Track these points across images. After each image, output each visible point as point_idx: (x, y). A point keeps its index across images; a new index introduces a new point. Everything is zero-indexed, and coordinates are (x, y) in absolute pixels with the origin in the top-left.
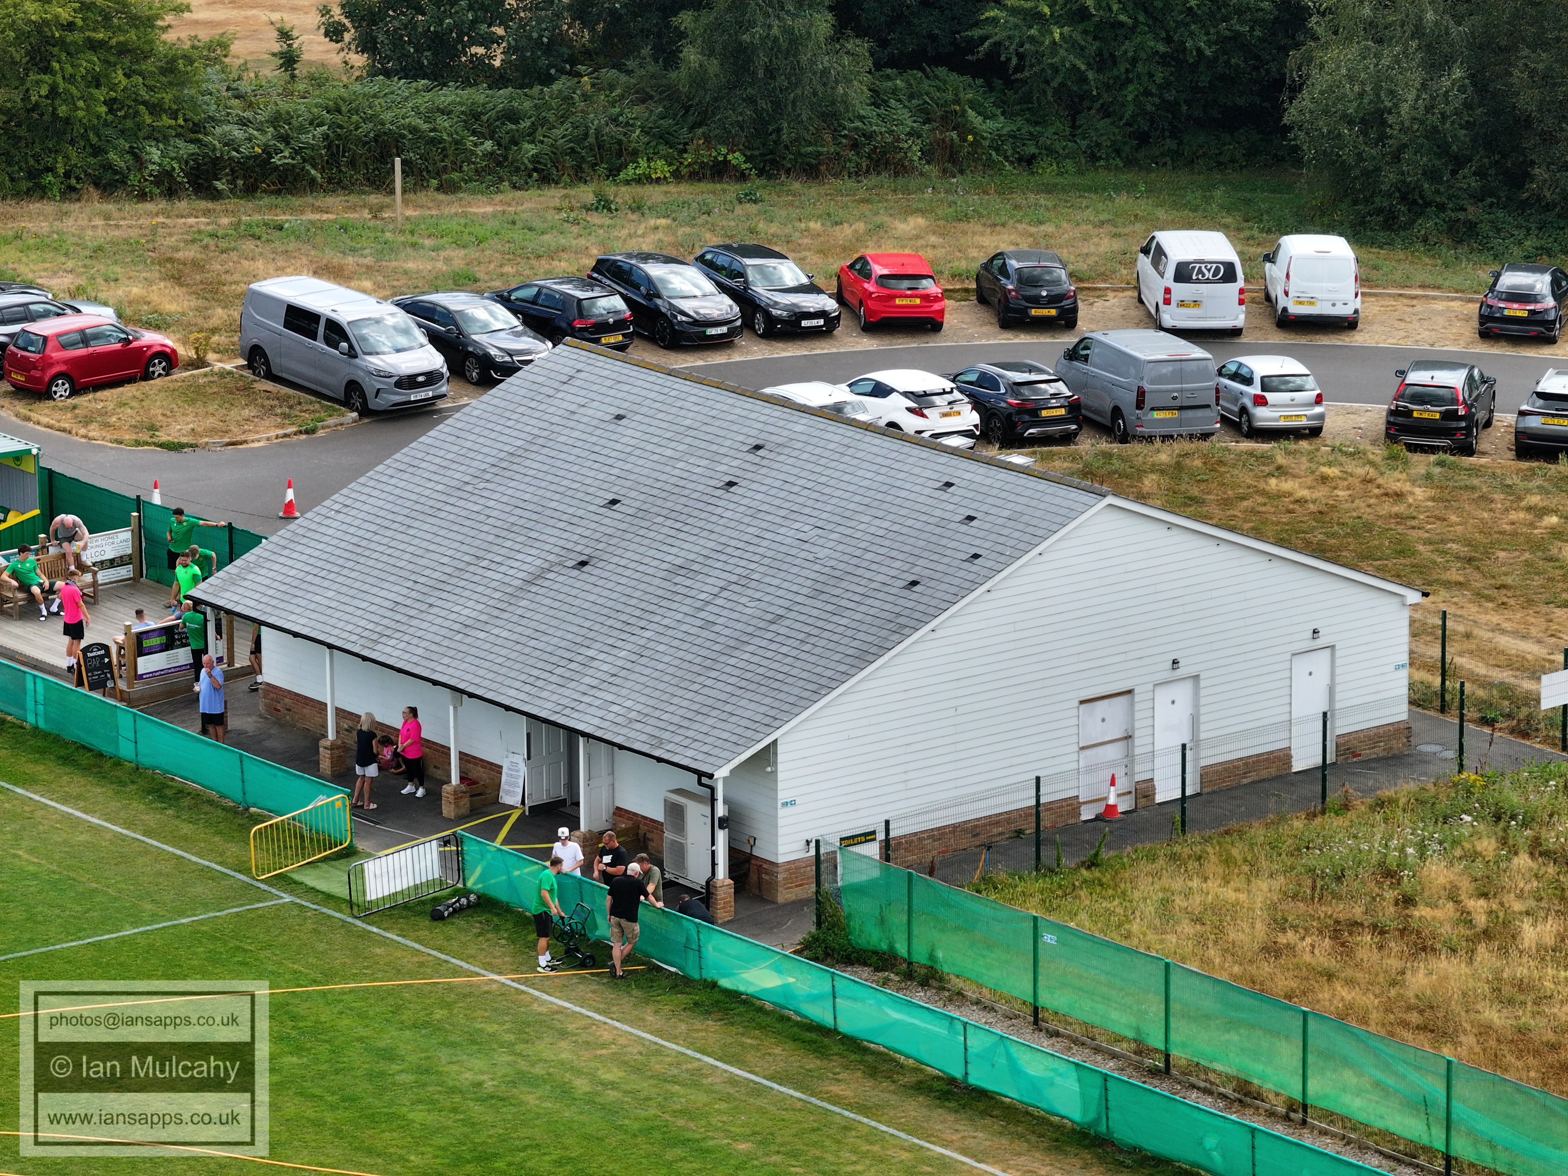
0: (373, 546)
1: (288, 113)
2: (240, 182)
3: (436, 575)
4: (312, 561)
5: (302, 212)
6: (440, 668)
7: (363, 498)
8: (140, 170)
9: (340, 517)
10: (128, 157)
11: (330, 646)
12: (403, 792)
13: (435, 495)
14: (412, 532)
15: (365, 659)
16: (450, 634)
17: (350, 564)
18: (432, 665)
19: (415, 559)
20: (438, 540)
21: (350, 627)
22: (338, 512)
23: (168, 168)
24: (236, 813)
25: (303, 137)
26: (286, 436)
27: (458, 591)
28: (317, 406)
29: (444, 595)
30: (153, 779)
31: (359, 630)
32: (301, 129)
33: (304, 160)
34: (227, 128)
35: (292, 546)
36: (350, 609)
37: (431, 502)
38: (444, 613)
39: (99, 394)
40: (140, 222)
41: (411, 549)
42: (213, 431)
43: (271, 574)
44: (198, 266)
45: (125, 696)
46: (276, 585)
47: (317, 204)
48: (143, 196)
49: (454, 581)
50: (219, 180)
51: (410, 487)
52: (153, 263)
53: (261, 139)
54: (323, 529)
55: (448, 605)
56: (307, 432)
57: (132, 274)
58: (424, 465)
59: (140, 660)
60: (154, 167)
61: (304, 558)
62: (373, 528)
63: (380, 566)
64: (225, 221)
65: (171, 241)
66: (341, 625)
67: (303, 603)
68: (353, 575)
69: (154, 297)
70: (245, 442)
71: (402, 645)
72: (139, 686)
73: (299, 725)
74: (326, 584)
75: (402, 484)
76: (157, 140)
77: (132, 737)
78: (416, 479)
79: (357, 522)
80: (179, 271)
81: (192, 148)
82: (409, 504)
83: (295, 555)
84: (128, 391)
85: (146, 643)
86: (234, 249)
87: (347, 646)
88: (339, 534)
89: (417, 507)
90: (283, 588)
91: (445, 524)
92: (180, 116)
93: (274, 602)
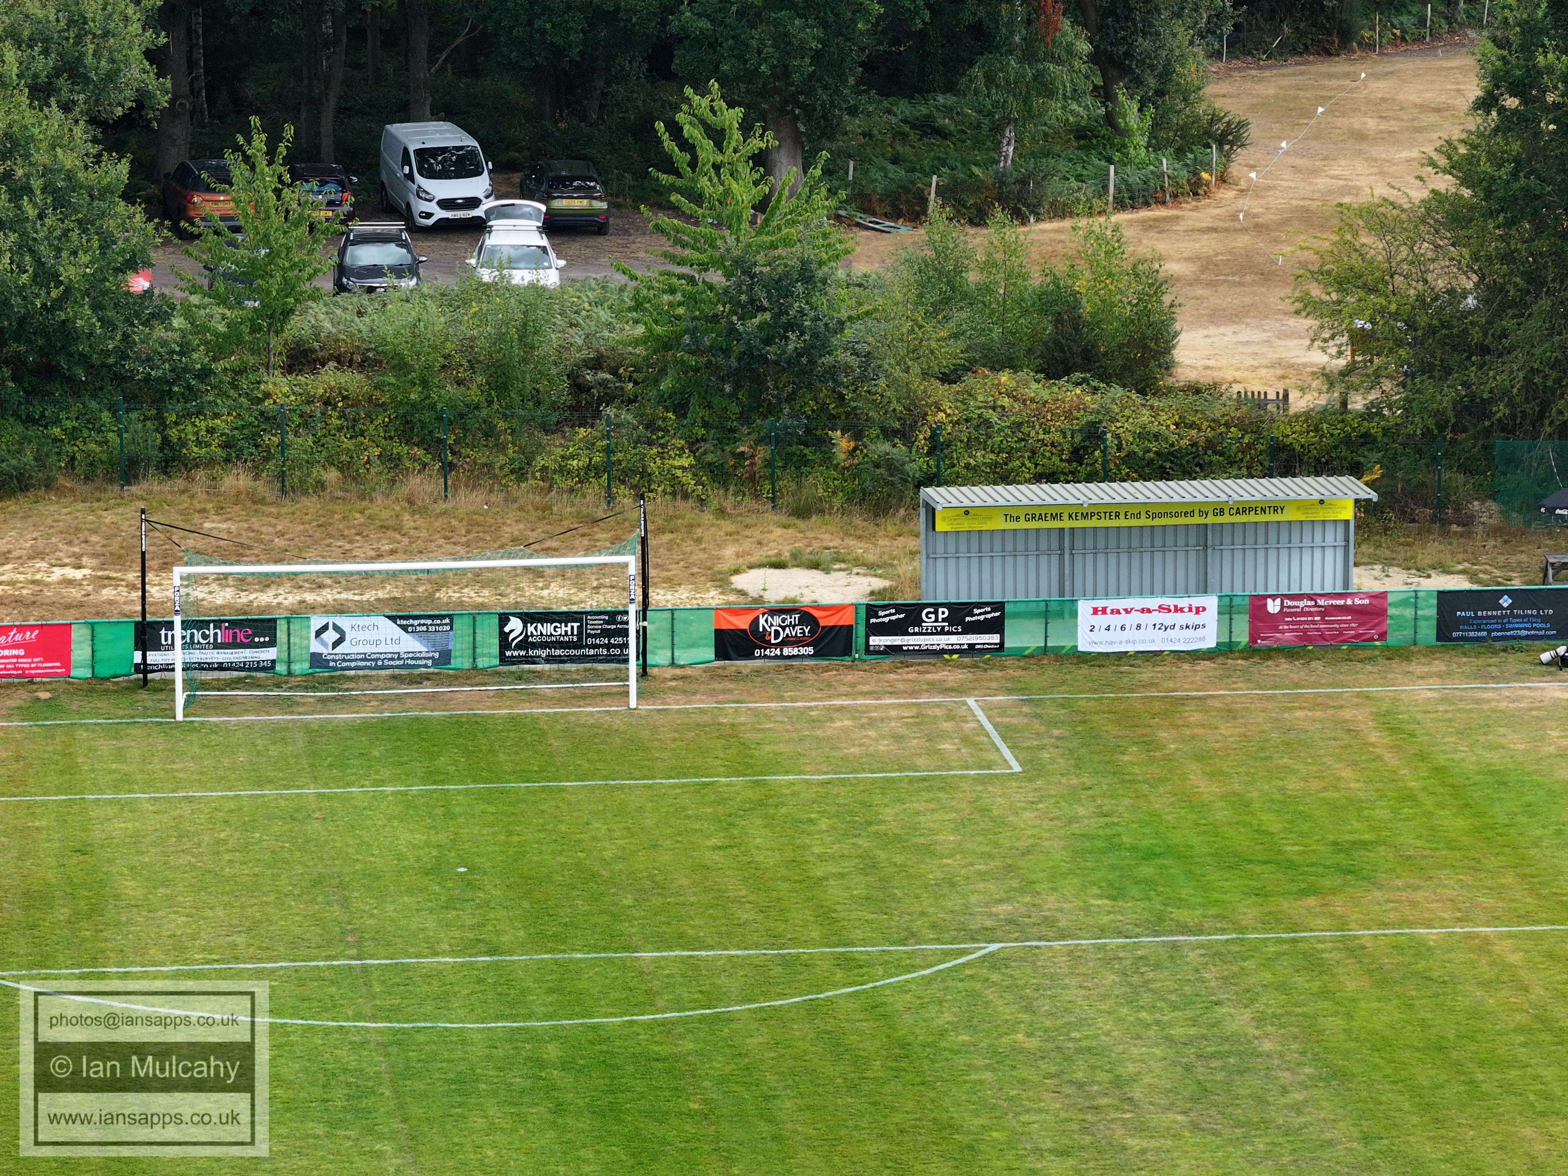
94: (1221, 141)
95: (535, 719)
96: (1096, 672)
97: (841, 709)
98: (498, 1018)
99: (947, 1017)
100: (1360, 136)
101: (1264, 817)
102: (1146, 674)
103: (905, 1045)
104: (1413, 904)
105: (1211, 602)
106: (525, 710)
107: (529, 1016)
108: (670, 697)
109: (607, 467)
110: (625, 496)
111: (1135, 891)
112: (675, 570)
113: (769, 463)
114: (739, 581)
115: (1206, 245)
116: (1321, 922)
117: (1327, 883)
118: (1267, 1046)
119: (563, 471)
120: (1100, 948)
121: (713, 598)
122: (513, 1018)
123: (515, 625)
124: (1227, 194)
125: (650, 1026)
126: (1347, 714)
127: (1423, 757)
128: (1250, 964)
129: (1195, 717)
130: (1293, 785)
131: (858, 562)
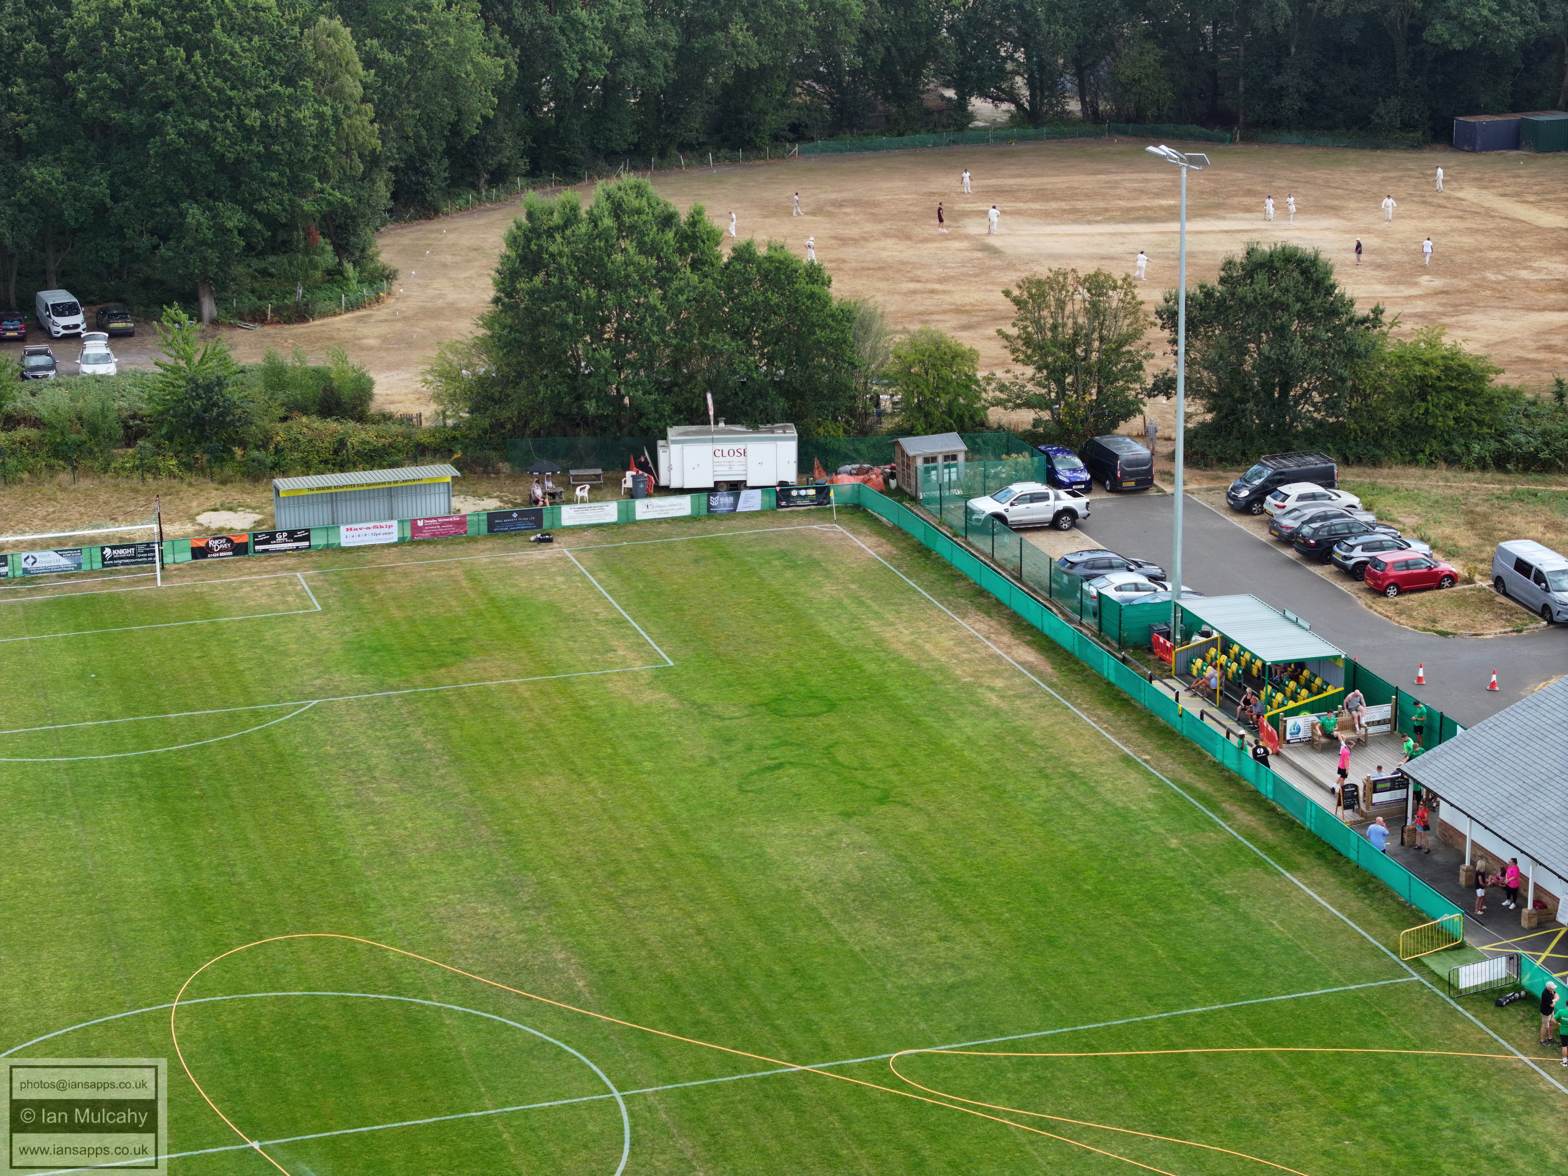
1: (1551, 430)
2: (1521, 466)
7: (1506, 721)
8: (1468, 455)
9: (1491, 732)
10: (1463, 448)
11: (1469, 816)
12: (1503, 904)
13: (1545, 727)
15: (1487, 828)
17: (1490, 764)
18: (1523, 840)
19: (1527, 767)
21: (1482, 806)
23: (1483, 455)
24: (1404, 907)
25: (1557, 444)
26: (1505, 633)
27: (1546, 792)
28: (1526, 615)
29: (1538, 794)
30: (1364, 876)
31: (1487, 809)
32: (1556, 439)
33: (1556, 456)
34: (1517, 436)
37: (1542, 731)
38: (1536, 806)
39: (1412, 596)
40: (1463, 485)
42: (1466, 626)
44: (1485, 517)
45: (1364, 813)
46: (1447, 770)
50: (1509, 463)
52: (1462, 513)
53: (1535, 443)
56: (1517, 631)
57: (1449, 519)
58: (1543, 706)
59: (1375, 795)
60: (1475, 454)
61: (1466, 755)
63: (1506, 768)
64: (1508, 488)
65: (1476, 499)
66: (1477, 803)
68: (1491, 771)
69: (1457, 536)
70: (1482, 635)
71: (1509, 823)
72: (1372, 808)
75: (1528, 716)
76: (1480, 440)
77: (1356, 849)
79: (1499, 737)
80: (1474, 519)
81: (1498, 445)
84: (1427, 595)
86: (1507, 509)
87: (1478, 818)
88: (1488, 743)
90: (1451, 773)
92: (1494, 428)
94: (387, 278)
95: (119, 595)
96: (349, 556)
97: (245, 582)
98: (113, 752)
99: (298, 740)
100: (445, 266)
101: (422, 628)
102: (370, 556)
103: (281, 756)
104: (485, 669)
105: (395, 523)
106: (114, 590)
107: (126, 751)
108: (175, 580)
109: (142, 465)
110: (149, 478)
111: (371, 670)
112: (173, 515)
113: (209, 461)
114: (201, 519)
115: (384, 329)
116: (448, 681)
117: (448, 661)
118: (429, 746)
119: (123, 468)
120: (358, 700)
121: (189, 528)
122: (119, 752)
123: (108, 551)
124: (391, 301)
125: (176, 752)
126: (453, 572)
127: (485, 593)
128: (420, 704)
129: (391, 578)
130: (433, 611)
131: (248, 507)
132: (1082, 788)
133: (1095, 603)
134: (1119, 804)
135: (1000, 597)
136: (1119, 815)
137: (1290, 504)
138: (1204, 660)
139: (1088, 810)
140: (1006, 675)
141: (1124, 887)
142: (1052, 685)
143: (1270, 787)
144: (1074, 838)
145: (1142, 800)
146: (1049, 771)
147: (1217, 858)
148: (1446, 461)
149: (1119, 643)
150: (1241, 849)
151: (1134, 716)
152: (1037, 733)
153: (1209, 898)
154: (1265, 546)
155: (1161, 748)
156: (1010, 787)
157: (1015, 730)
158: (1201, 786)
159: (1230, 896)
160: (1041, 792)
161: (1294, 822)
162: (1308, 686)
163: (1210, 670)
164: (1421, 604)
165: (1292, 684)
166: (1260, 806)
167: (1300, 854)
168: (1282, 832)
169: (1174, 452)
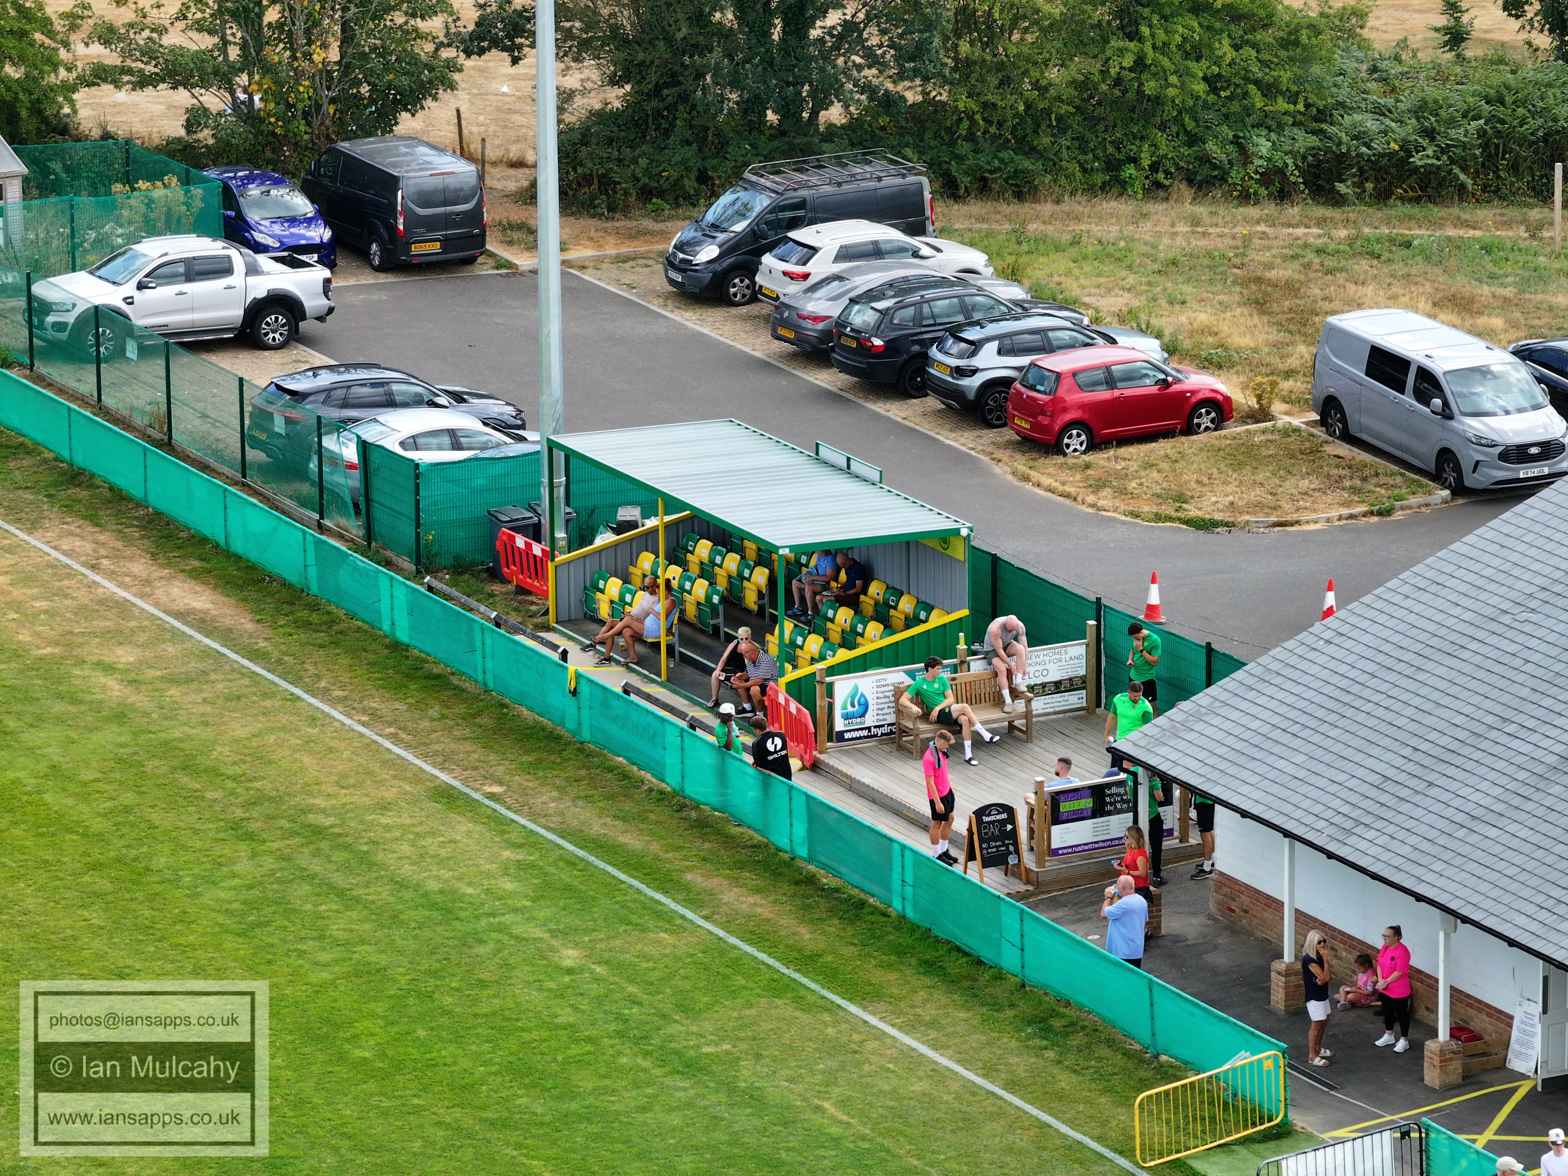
0: (1366, 693)
1: (1436, 102)
2: (1369, 186)
3: (1444, 741)
4: (1283, 709)
5: (1441, 226)
6: (1429, 877)
7: (1365, 624)
8: (1245, 165)
9: (1331, 649)
10: (1231, 148)
11: (1287, 834)
12: (1379, 1043)
13: (1460, 627)
14: (1421, 676)
15: (1330, 855)
16: (1450, 828)
17: (1332, 718)
18: (1418, 871)
19: (1419, 716)
20: (1454, 690)
21: (1318, 809)
22: (1329, 642)
23: (1280, 164)
24: (1142, 1061)
25: (1452, 133)
26: (1352, 517)
27: (1470, 766)
28: (1399, 480)
29: (1451, 771)
30: (1040, 1003)
31: (1328, 814)
32: (1451, 122)
33: (1453, 162)
34: (1358, 117)
35: (1260, 686)
36: (1322, 783)
37: (1453, 637)
38: (1446, 797)
39: (1124, 451)
40: (1238, 229)
41: (1416, 701)
42: (1258, 506)
43: (1227, 725)
44: (1291, 288)
45: (1033, 877)
46: (1230, 741)
47: (1464, 216)
48: (1245, 198)
49: (1466, 751)
50: (1343, 181)
51: (1429, 613)
52: (1234, 283)
53: (1400, 132)
54: (1304, 665)
55: (1453, 786)
56: (1380, 513)
57: (1205, 295)
58: (1451, 583)
59: (1056, 830)
60: (1261, 162)
61: (1273, 704)
62: (1371, 667)
63: (1372, 722)
64: (1343, 233)
65: (1266, 256)
66: (1307, 804)
67: (1262, 769)
68: (1334, 733)
69: (1224, 328)
70: (1298, 522)
71: (1383, 840)
72: (1052, 864)
73: (1258, 934)
74: (1297, 743)
75: (1418, 608)
76: (1269, 129)
77: (1018, 942)
78: (1438, 603)
79: (1350, 659)
80: (1265, 294)
81: (1313, 141)
82: (1423, 637)
83: (1262, 700)
84: (1162, 447)
85: (1065, 807)
86: (1341, 270)
87: (1310, 836)
88: (1325, 674)
89: (1434, 642)
90: (1240, 746)
91: (1467, 668)
92: (1301, 100)
93: (1224, 765)
132: (339, 856)
133: (354, 480)
134: (433, 885)
135: (119, 481)
136: (434, 906)
137: (820, 267)
138: (626, 580)
139: (357, 900)
140: (142, 638)
141: (452, 1049)
142: (255, 655)
143: (800, 830)
144: (325, 957)
145: (489, 875)
146: (254, 826)
147: (677, 982)
148: (1190, 182)
149: (418, 562)
150: (737, 963)
151: (461, 709)
152: (222, 751)
153: (663, 1062)
154: (764, 365)
155: (530, 769)
156: (160, 862)
157: (167, 747)
158: (631, 840)
159: (715, 1058)
160: (238, 868)
161: (862, 904)
162: (882, 614)
163: (642, 601)
164: (1149, 465)
165: (844, 615)
166: (776, 875)
167: (880, 966)
168: (834, 926)
169: (534, 184)
